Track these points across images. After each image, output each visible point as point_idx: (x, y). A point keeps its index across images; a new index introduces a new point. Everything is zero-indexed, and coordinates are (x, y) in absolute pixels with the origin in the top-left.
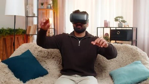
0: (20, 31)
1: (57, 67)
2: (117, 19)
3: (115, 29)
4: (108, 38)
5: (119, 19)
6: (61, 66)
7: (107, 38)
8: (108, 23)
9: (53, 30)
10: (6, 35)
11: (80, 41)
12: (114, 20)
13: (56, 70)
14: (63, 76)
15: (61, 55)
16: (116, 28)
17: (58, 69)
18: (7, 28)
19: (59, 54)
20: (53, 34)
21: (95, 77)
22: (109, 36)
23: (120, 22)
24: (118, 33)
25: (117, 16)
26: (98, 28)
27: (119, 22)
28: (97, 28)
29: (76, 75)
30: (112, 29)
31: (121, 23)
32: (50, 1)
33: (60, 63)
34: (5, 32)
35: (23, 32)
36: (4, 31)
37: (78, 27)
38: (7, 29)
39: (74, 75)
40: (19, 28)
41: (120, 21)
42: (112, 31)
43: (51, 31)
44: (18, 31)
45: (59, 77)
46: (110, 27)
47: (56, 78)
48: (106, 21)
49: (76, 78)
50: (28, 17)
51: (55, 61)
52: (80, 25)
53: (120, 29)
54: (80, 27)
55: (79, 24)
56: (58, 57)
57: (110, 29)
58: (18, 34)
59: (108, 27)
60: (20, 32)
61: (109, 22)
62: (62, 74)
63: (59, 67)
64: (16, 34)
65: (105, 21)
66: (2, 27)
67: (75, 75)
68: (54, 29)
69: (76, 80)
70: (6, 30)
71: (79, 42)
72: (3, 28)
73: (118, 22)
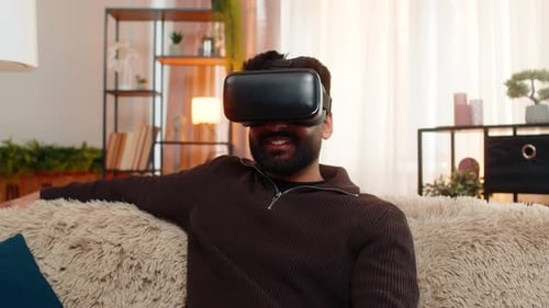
0: (86, 155)
2: (518, 83)
3: (510, 133)
4: (477, 179)
5: (528, 82)
7: (470, 182)
8: (475, 107)
10: (15, 170)
12: (506, 88)
16: (515, 127)
18: (28, 144)
22: (482, 173)
23: (536, 102)
24: (529, 151)
25: (518, 70)
26: (424, 134)
27: (532, 98)
28: (420, 132)
30: (493, 133)
31: (543, 102)
34: (13, 158)
35: (96, 161)
36: (11, 155)
38: (28, 147)
40: (84, 145)
41: (536, 95)
42: (494, 146)
44: (73, 157)
46: (486, 123)
48: (465, 96)
50: (117, 93)
53: (537, 132)
57: (486, 133)
58: (75, 169)
59: (477, 123)
60: (85, 159)
61: (481, 102)
64: (67, 168)
65: (456, 97)
66: (7, 138)
68: (230, 145)
70: (19, 151)
72: (8, 142)
73: (525, 102)
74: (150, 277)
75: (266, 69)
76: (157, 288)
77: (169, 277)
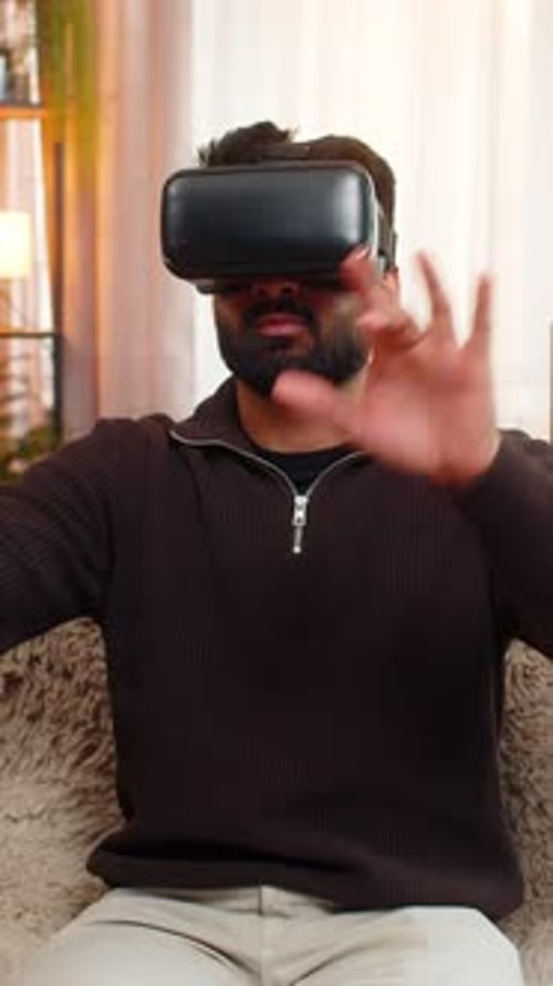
1: (57, 792)
6: (104, 783)
9: (45, 349)
11: (301, 500)
13: (47, 833)
14: (120, 903)
15: (100, 650)
17: (66, 826)
19: (80, 644)
20: (48, 398)
21: (494, 918)
29: (270, 895)
32: (11, 8)
33: (90, 751)
37: (273, 331)
39: (246, 898)
43: (16, 368)
45: (74, 916)
47: (36, 931)
49: (272, 925)
51: (33, 718)
52: (286, 306)
54: (287, 330)
55: (275, 291)
56: (68, 675)
62: (113, 883)
63: (83, 795)
67: (252, 891)
68: (58, 338)
69: (266, 954)
71: (300, 514)
74: (20, 670)
75: (252, 162)
76: (35, 692)
77: (58, 668)
